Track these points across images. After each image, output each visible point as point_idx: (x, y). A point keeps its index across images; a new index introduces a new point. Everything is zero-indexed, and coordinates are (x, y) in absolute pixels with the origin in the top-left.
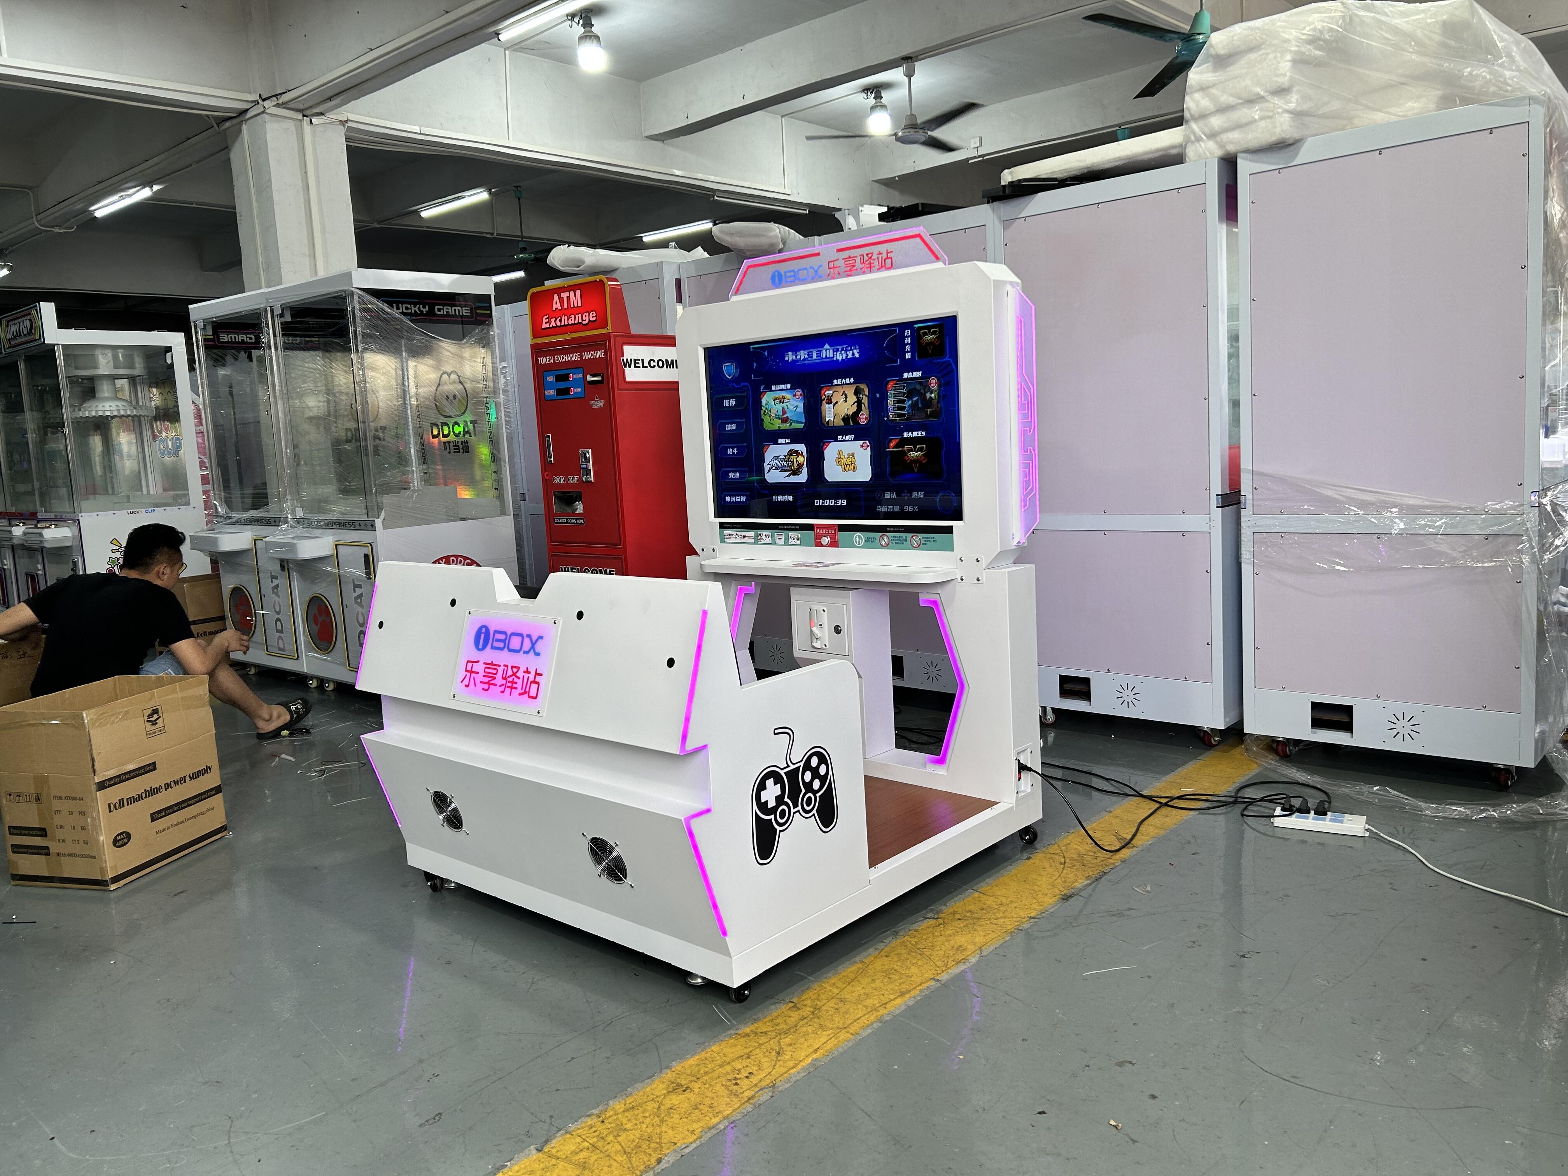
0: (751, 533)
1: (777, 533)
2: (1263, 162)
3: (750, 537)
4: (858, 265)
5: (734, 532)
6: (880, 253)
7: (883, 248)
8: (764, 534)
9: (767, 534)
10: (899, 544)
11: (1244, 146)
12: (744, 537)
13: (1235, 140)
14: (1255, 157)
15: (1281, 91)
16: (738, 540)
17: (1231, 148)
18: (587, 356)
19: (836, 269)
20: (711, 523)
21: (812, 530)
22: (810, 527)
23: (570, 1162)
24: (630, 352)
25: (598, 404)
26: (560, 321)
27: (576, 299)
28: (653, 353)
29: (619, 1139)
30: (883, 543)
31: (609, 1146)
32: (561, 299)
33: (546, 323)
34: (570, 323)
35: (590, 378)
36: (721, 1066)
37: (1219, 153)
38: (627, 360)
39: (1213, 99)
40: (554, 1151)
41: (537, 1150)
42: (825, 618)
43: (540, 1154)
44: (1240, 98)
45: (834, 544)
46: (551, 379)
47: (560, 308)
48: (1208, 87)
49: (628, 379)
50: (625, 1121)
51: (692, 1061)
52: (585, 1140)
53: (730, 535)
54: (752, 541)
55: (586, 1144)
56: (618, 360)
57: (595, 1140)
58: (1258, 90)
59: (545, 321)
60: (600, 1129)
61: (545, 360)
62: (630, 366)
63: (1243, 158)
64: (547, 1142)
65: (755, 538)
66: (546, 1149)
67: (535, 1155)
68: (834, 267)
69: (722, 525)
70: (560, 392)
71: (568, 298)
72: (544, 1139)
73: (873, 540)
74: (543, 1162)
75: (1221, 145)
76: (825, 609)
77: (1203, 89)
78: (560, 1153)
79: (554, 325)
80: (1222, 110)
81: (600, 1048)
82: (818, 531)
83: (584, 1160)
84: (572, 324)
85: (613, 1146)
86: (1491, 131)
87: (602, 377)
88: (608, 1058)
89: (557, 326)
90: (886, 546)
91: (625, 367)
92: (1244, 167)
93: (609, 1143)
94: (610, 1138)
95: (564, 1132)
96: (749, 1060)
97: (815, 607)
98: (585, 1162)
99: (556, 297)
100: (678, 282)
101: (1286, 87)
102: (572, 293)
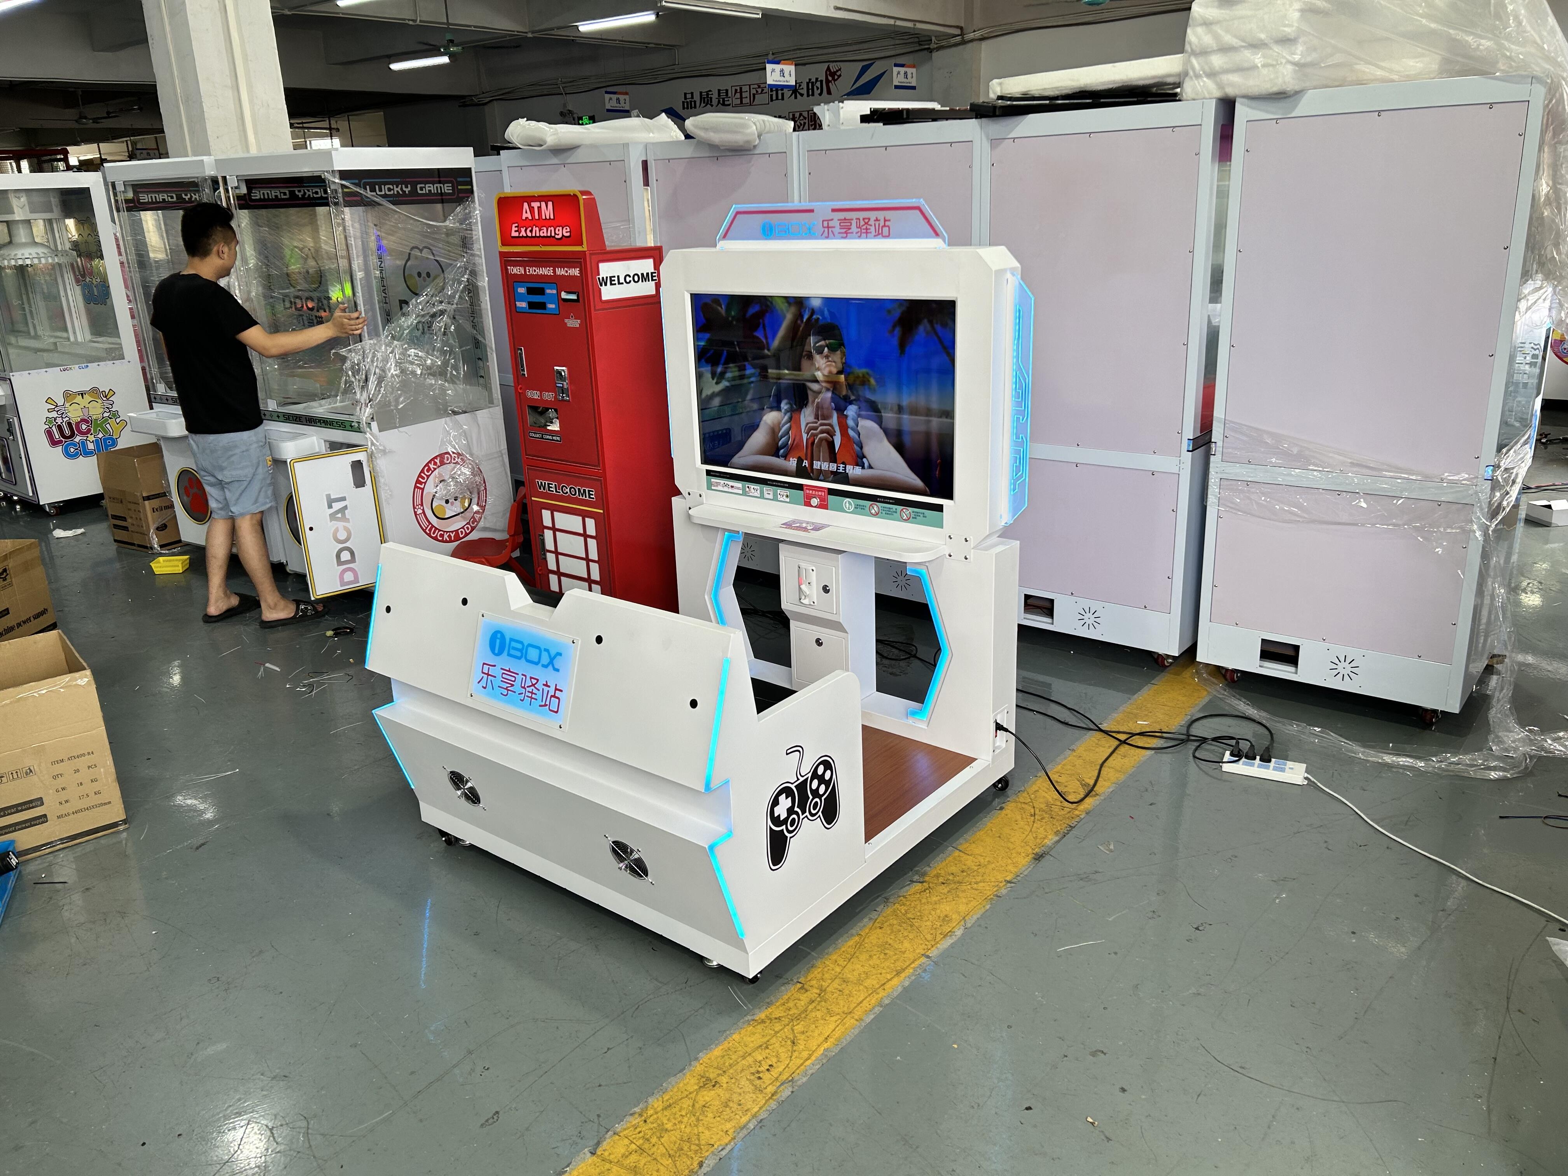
0: (739, 484)
1: (766, 488)
2: (1261, 110)
3: (738, 488)
4: (854, 228)
5: (722, 481)
6: (877, 220)
7: (881, 215)
8: (752, 487)
9: (755, 487)
10: (889, 515)
11: (1244, 91)
12: (732, 487)
13: (1235, 84)
14: (1254, 103)
15: (1286, 41)
16: (726, 489)
17: (1231, 92)
18: (560, 272)
19: (830, 230)
20: (698, 470)
21: (802, 490)
22: (800, 487)
23: (622, 1166)
24: (606, 269)
25: (573, 323)
26: (531, 231)
27: (548, 211)
28: (629, 269)
29: (663, 1140)
30: (873, 511)
31: (655, 1149)
32: (532, 209)
33: (516, 231)
34: (542, 235)
35: (564, 295)
36: (744, 1057)
37: (1218, 94)
38: (603, 278)
39: (1216, 37)
40: (606, 1154)
41: (591, 1153)
42: (813, 577)
43: (594, 1158)
44: (1243, 41)
45: (823, 506)
46: (522, 290)
47: (530, 218)
48: (1211, 24)
49: (604, 298)
50: (665, 1121)
51: (717, 1052)
52: (632, 1142)
53: (718, 484)
54: (740, 492)
55: (633, 1147)
56: (593, 278)
57: (641, 1141)
58: (1263, 36)
59: (514, 229)
60: (644, 1129)
61: (516, 270)
62: (606, 285)
63: (1242, 104)
64: (598, 1144)
65: (744, 489)
66: (599, 1152)
67: (591, 1159)
68: (828, 227)
69: (709, 473)
70: (532, 305)
71: (539, 208)
72: (596, 1141)
73: (863, 507)
74: (598, 1167)
75: (1220, 86)
76: (814, 568)
77: (1207, 24)
78: (612, 1157)
79: (525, 235)
80: (1225, 49)
81: (632, 1037)
82: (808, 491)
83: (634, 1164)
84: (544, 237)
85: (658, 1149)
86: (1491, 105)
87: (578, 296)
88: (641, 1048)
89: (527, 236)
90: (876, 515)
91: (601, 285)
92: (1242, 112)
93: (654, 1145)
94: (654, 1140)
95: (612, 1133)
96: (767, 1051)
97: (803, 565)
98: (635, 1167)
99: (526, 205)
100: (645, 164)
101: (1292, 37)
102: (543, 204)
